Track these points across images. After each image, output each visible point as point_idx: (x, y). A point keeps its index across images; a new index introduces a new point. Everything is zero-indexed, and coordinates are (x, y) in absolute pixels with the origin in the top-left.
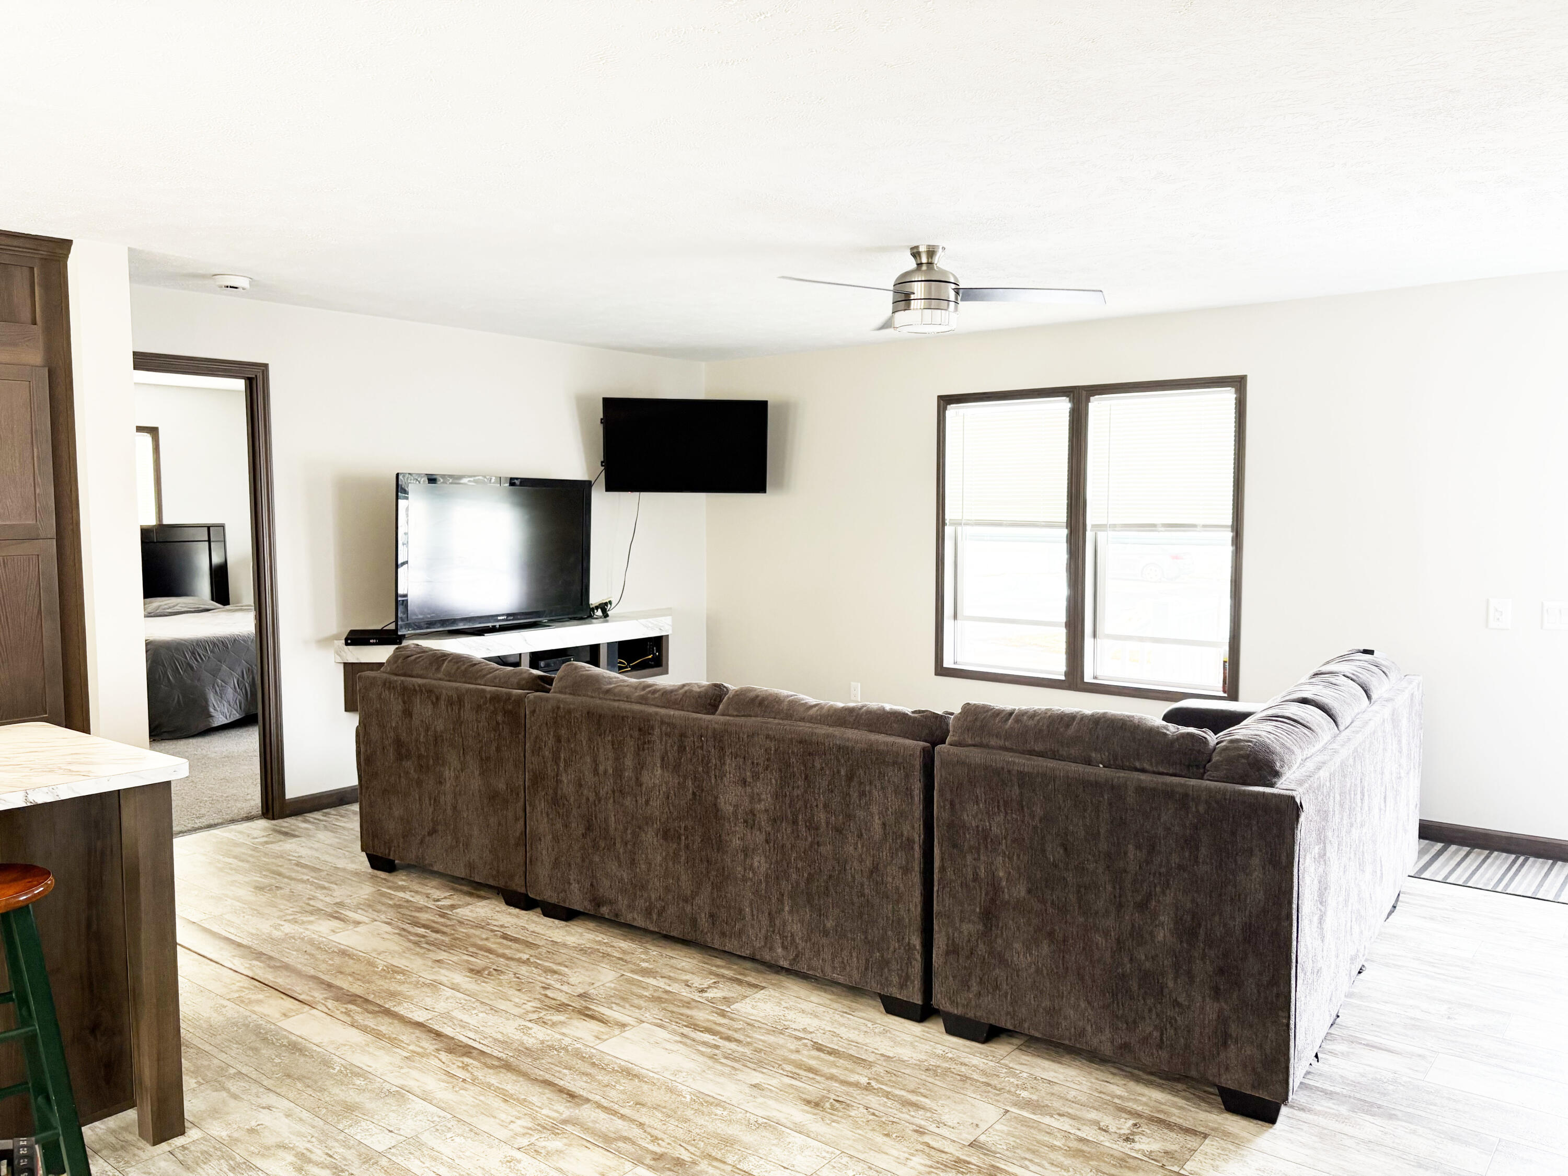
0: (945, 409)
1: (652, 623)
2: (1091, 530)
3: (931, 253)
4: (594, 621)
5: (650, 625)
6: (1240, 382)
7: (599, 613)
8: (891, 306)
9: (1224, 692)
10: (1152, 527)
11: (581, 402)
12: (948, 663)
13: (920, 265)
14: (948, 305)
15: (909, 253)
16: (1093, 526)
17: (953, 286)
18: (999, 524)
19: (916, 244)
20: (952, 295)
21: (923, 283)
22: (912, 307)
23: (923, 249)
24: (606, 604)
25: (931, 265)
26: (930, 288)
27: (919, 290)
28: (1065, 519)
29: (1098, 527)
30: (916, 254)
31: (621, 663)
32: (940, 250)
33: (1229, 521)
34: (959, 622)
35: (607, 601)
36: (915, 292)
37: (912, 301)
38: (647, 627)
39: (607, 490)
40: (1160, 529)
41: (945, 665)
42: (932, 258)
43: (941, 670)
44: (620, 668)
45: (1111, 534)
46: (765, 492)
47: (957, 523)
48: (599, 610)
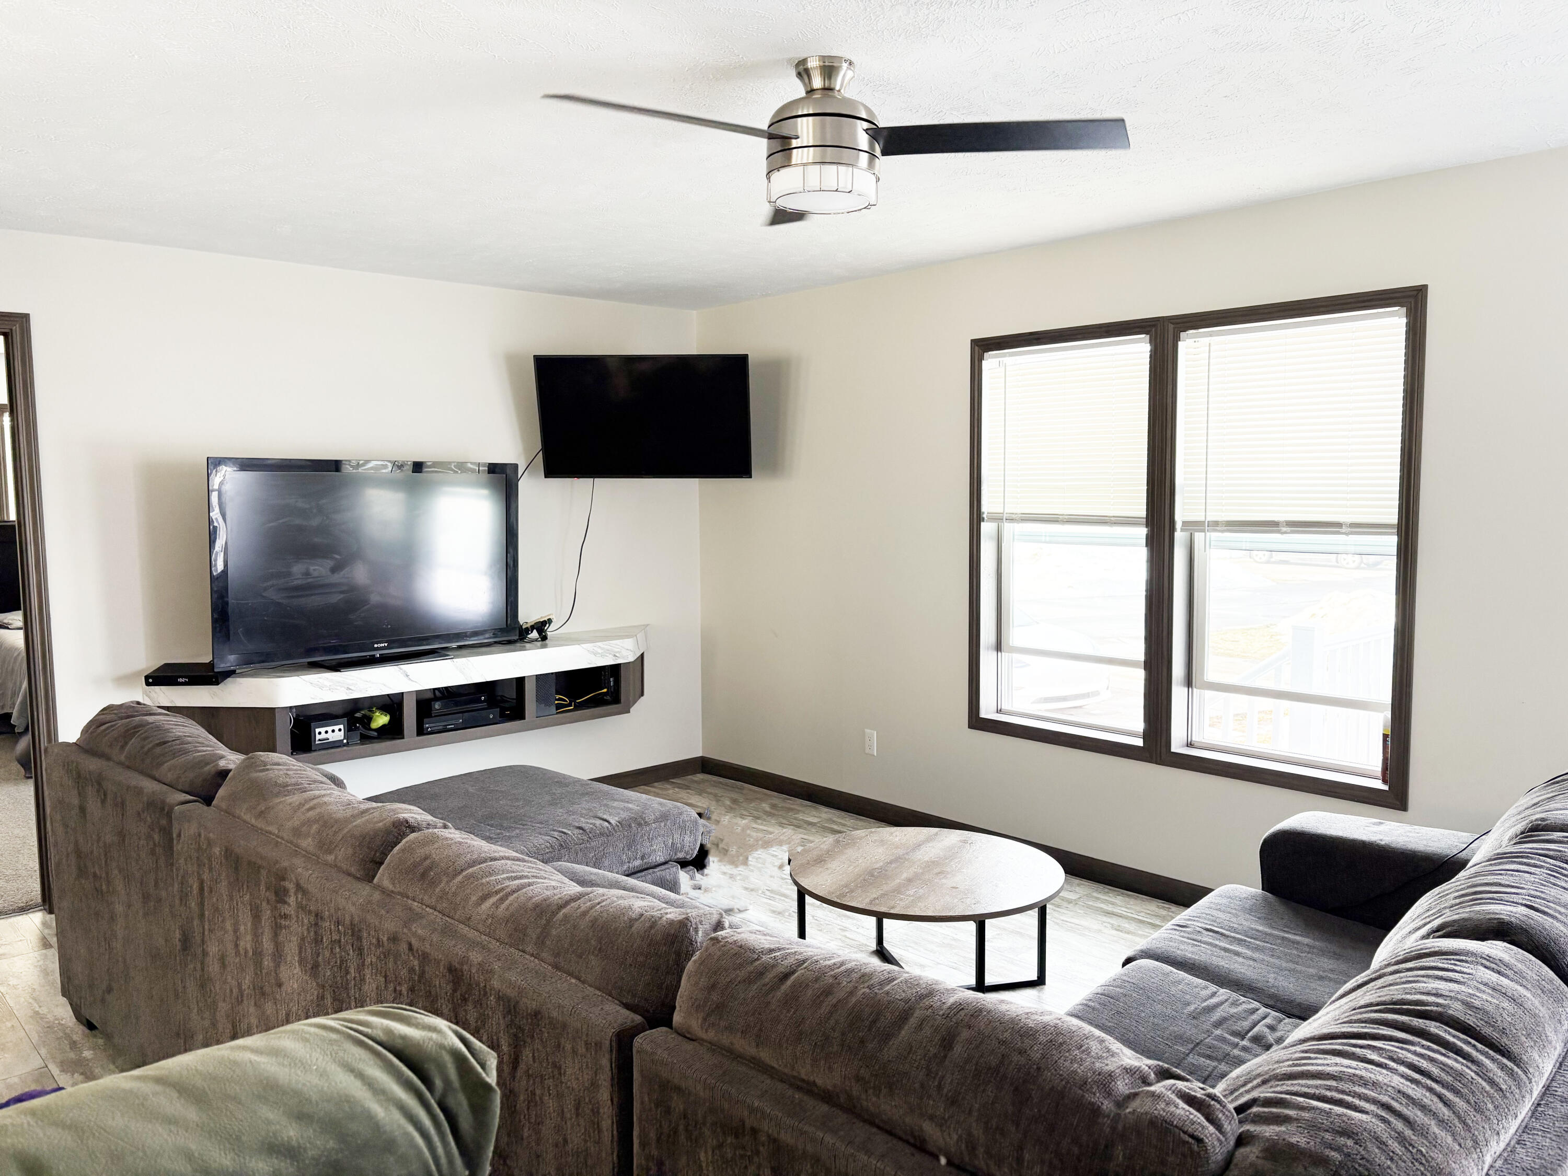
0: (981, 359)
1: (602, 649)
2: (1182, 530)
3: (829, 71)
4: (528, 645)
5: (600, 651)
6: (1416, 296)
7: (534, 634)
8: (764, 163)
9: (1385, 781)
10: (1271, 526)
11: (512, 360)
12: (987, 711)
13: (811, 91)
14: (858, 156)
15: (793, 73)
16: (1185, 523)
17: (866, 125)
18: (1053, 519)
19: (802, 56)
20: (863, 141)
21: (811, 118)
22: (794, 161)
23: (813, 63)
24: (544, 623)
25: (830, 93)
26: (823, 127)
27: (806, 130)
28: (1143, 513)
29: (1193, 526)
30: (803, 73)
31: (560, 699)
32: (845, 65)
33: (1392, 516)
34: (1004, 656)
35: (546, 619)
36: (799, 134)
37: (795, 151)
38: (595, 654)
39: (545, 477)
40: (1284, 529)
41: (983, 714)
42: (830, 78)
43: (977, 722)
44: (558, 707)
45: (1214, 536)
46: (751, 477)
47: (998, 519)
48: (535, 631)
